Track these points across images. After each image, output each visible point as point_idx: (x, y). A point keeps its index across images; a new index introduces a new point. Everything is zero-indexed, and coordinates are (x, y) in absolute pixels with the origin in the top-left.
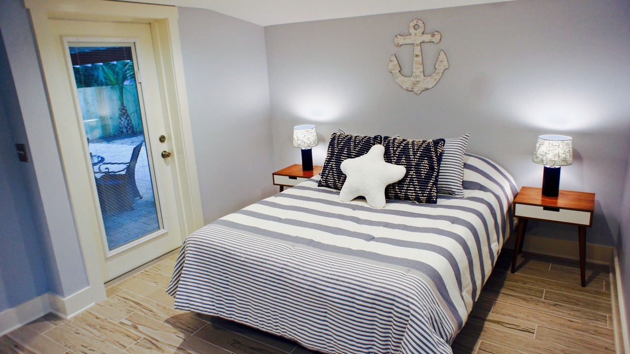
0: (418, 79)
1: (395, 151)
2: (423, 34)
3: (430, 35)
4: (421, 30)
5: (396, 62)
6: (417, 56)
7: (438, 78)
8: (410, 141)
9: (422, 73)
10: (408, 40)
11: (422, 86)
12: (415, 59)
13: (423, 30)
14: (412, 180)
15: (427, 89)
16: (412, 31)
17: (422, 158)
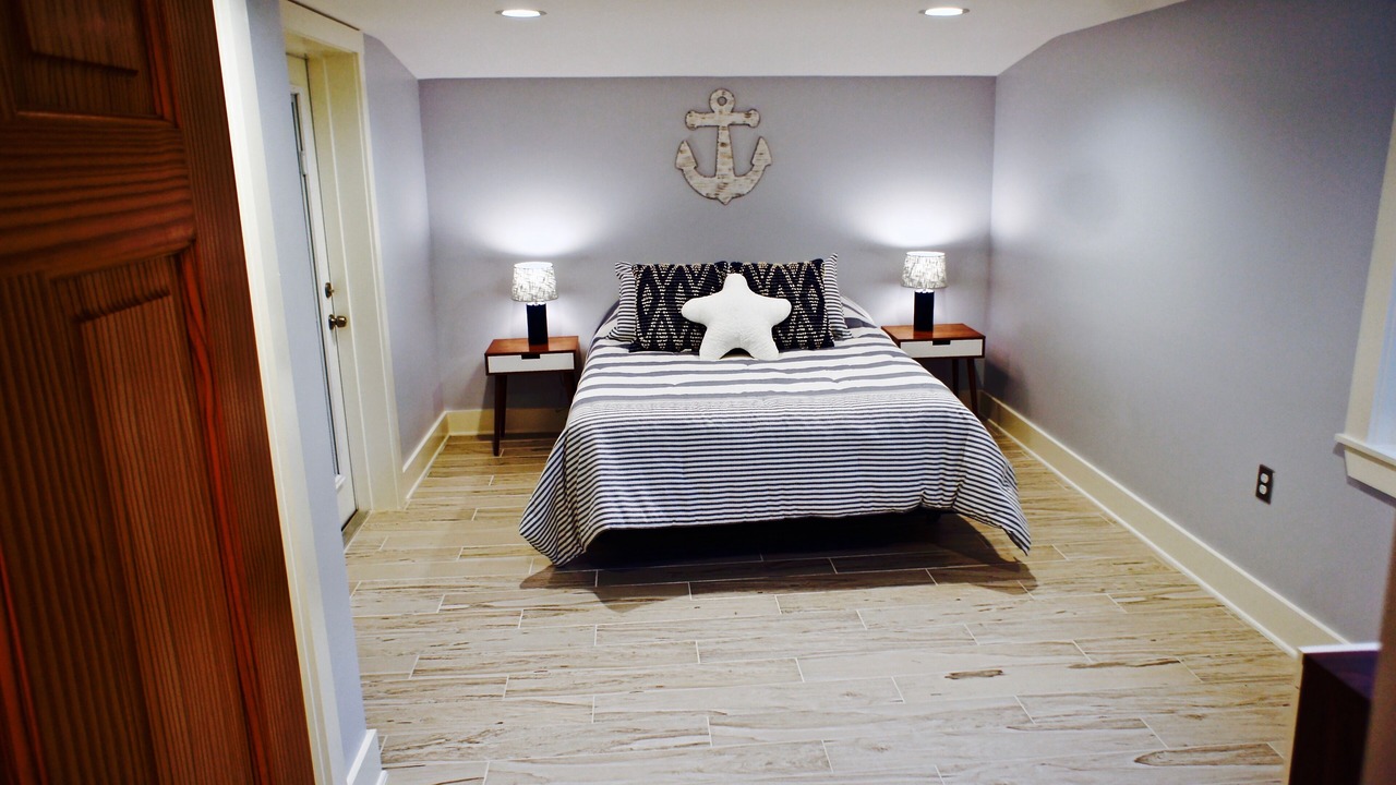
0: (725, 181)
1: (763, 281)
2: (732, 111)
3: (743, 115)
4: (728, 106)
5: (689, 154)
6: (723, 144)
7: (756, 178)
8: (780, 265)
9: (732, 172)
10: (709, 120)
11: (732, 190)
12: (721, 149)
13: (732, 106)
14: (799, 318)
15: (739, 196)
16: (715, 106)
17: (806, 285)
